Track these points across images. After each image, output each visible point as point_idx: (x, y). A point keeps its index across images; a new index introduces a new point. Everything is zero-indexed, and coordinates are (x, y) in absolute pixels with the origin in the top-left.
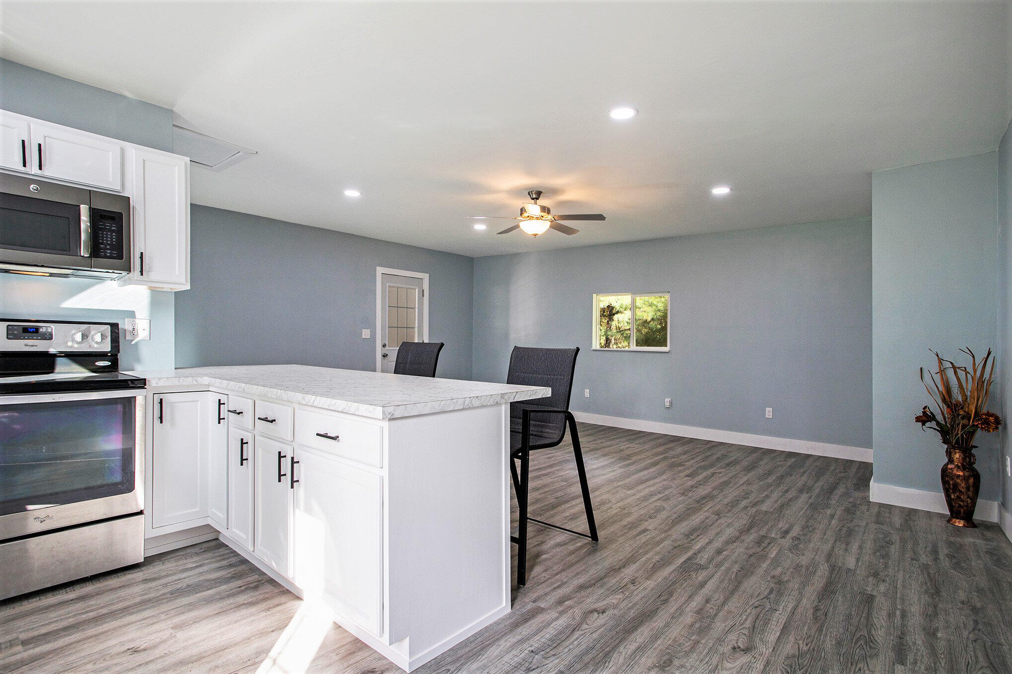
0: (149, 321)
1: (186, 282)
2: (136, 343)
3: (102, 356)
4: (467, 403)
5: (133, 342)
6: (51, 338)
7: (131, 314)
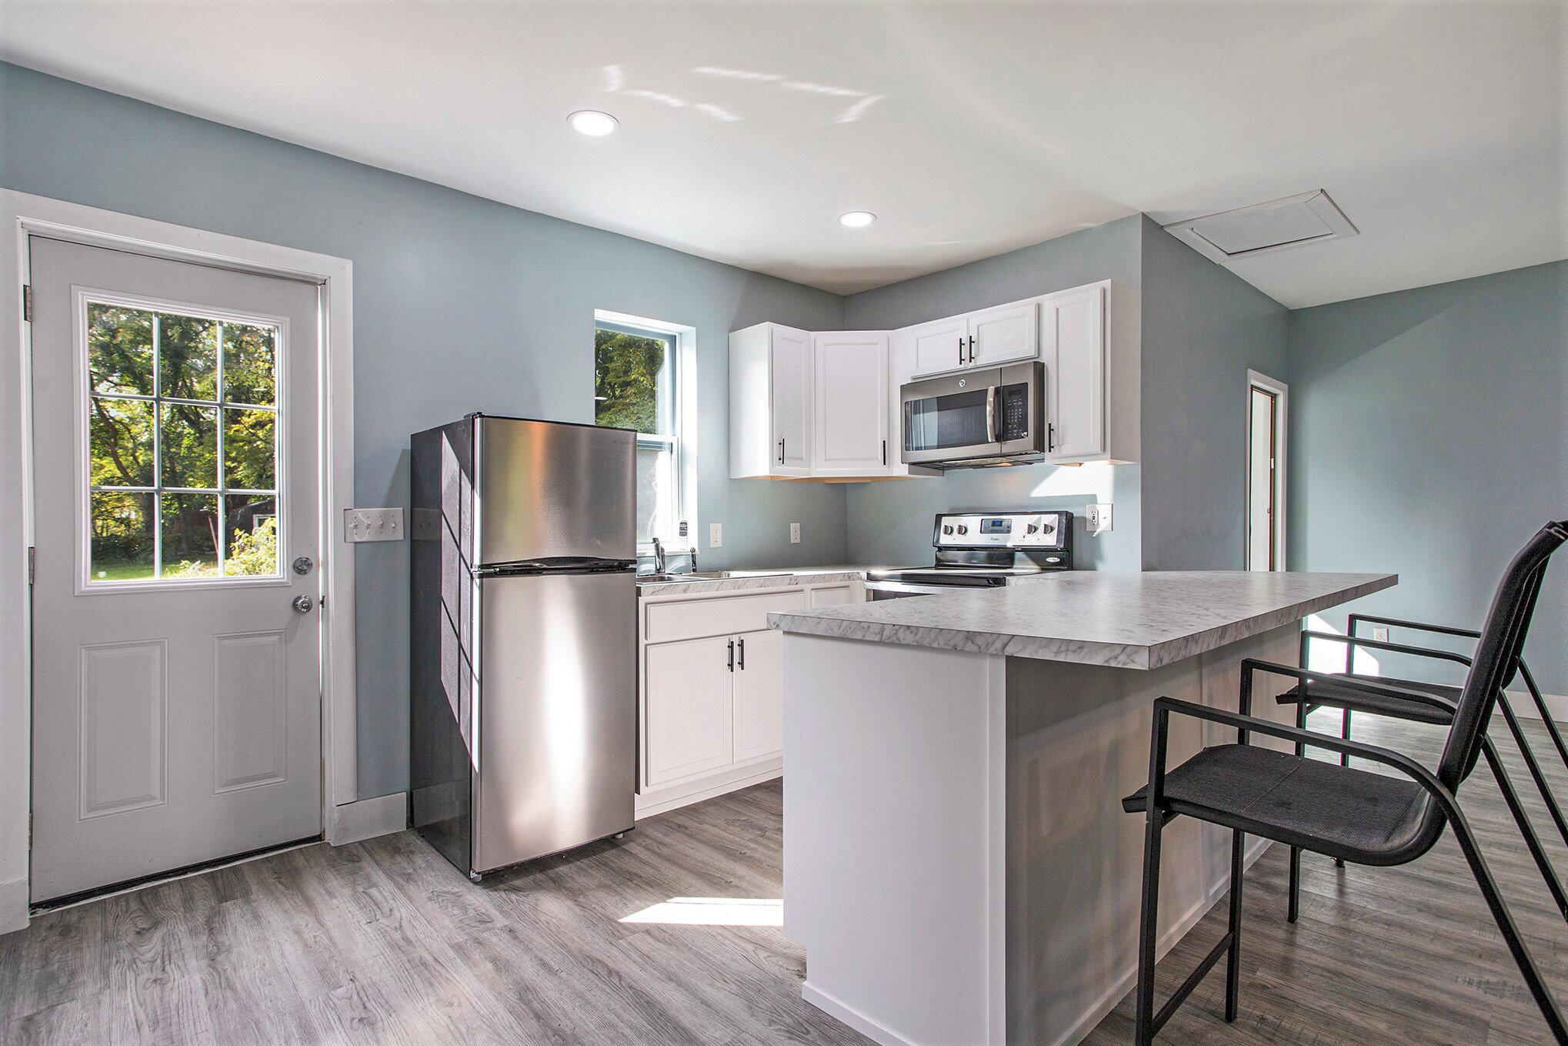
0: (1111, 506)
1: (1104, 450)
2: (1098, 535)
3: (1050, 551)
4: (887, 633)
5: (1095, 534)
6: (1009, 532)
7: (1093, 499)
